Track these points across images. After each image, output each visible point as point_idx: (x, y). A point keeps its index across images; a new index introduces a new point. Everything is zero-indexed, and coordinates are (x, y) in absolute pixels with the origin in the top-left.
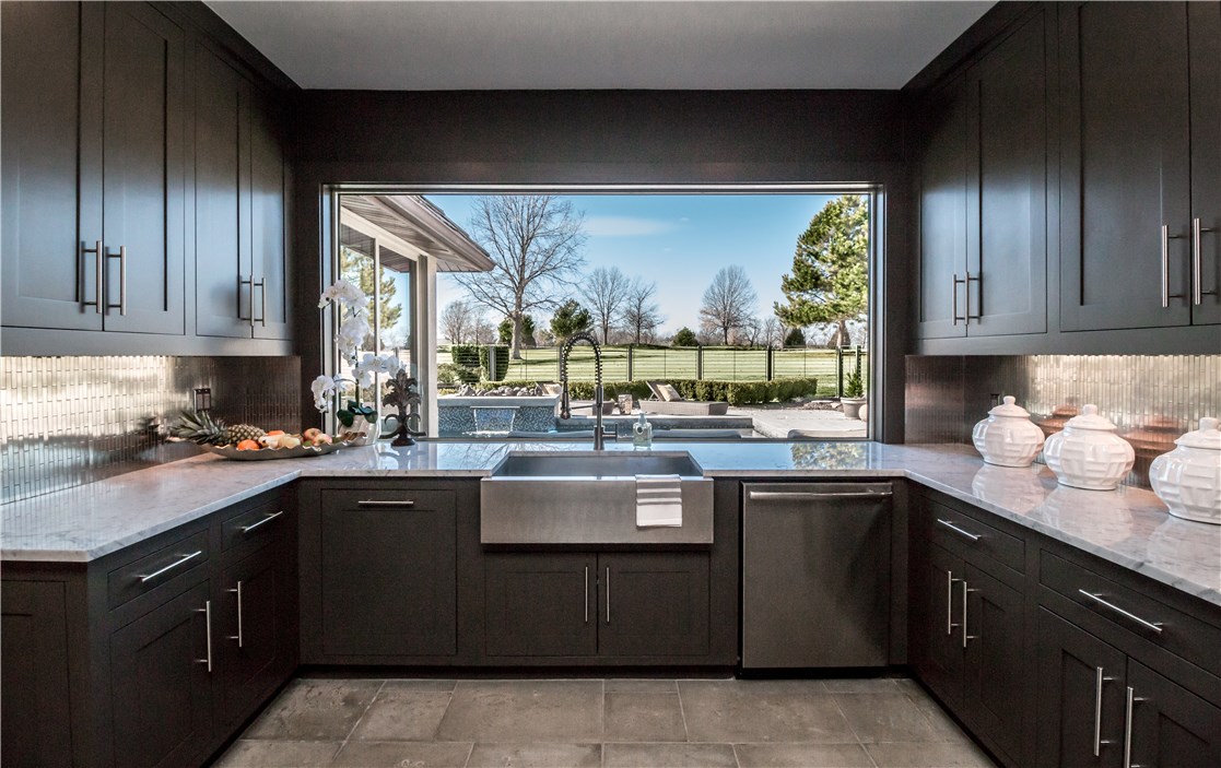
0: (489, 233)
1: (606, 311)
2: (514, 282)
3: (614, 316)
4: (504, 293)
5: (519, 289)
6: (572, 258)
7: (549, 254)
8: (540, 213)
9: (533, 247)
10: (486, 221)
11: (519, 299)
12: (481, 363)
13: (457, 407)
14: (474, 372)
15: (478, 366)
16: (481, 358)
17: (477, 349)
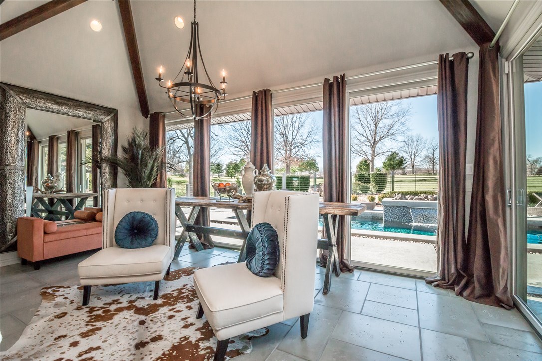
0: (358, 120)
1: (413, 157)
2: (370, 142)
3: (418, 159)
4: (365, 148)
5: (373, 146)
6: (403, 129)
7: (391, 126)
8: (385, 107)
9: (380, 125)
10: (357, 115)
11: (373, 151)
12: (371, 181)
13: (397, 207)
14: (369, 186)
15: (370, 183)
16: (371, 179)
17: (369, 174)
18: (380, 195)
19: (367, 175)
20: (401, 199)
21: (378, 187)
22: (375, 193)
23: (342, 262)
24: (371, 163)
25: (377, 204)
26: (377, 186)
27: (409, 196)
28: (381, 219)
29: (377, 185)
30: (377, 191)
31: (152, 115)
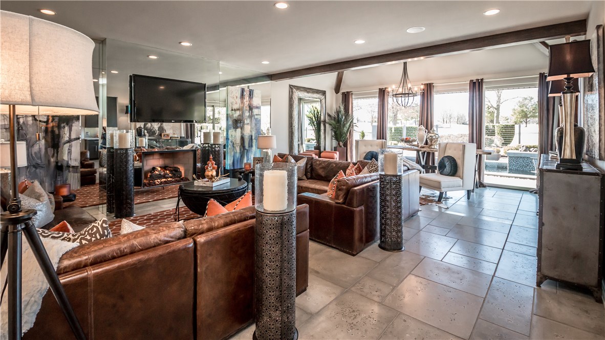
12: (496, 134)
13: (521, 157)
14: (493, 139)
15: (494, 135)
16: (496, 132)
17: (494, 126)
18: (505, 148)
19: (491, 127)
20: (525, 151)
21: (504, 140)
22: (500, 146)
23: (480, 182)
24: (496, 111)
25: (502, 156)
26: (502, 139)
27: (533, 148)
28: (506, 168)
29: (503, 137)
30: (503, 143)
31: (343, 93)
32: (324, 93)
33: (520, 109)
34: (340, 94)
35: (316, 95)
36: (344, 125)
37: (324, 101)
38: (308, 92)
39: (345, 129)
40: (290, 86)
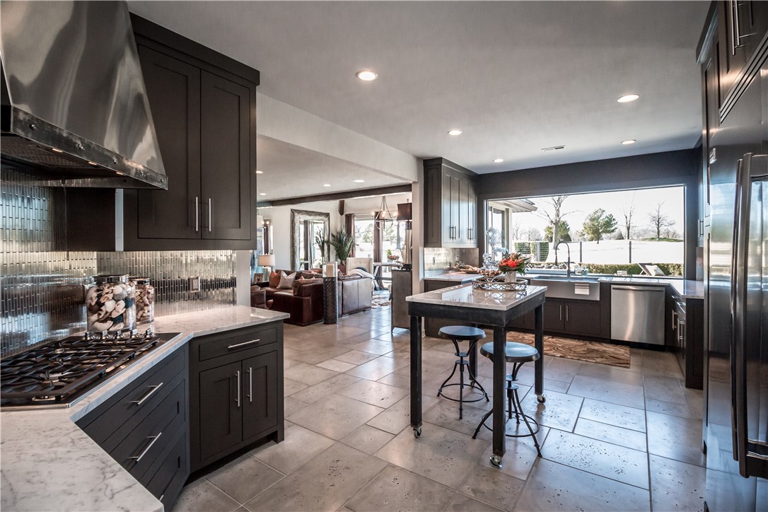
31: (346, 215)
32: (327, 215)
33: (590, 223)
34: (344, 216)
35: (318, 217)
36: (346, 244)
37: (327, 223)
38: (310, 215)
39: (347, 249)
40: (292, 210)
